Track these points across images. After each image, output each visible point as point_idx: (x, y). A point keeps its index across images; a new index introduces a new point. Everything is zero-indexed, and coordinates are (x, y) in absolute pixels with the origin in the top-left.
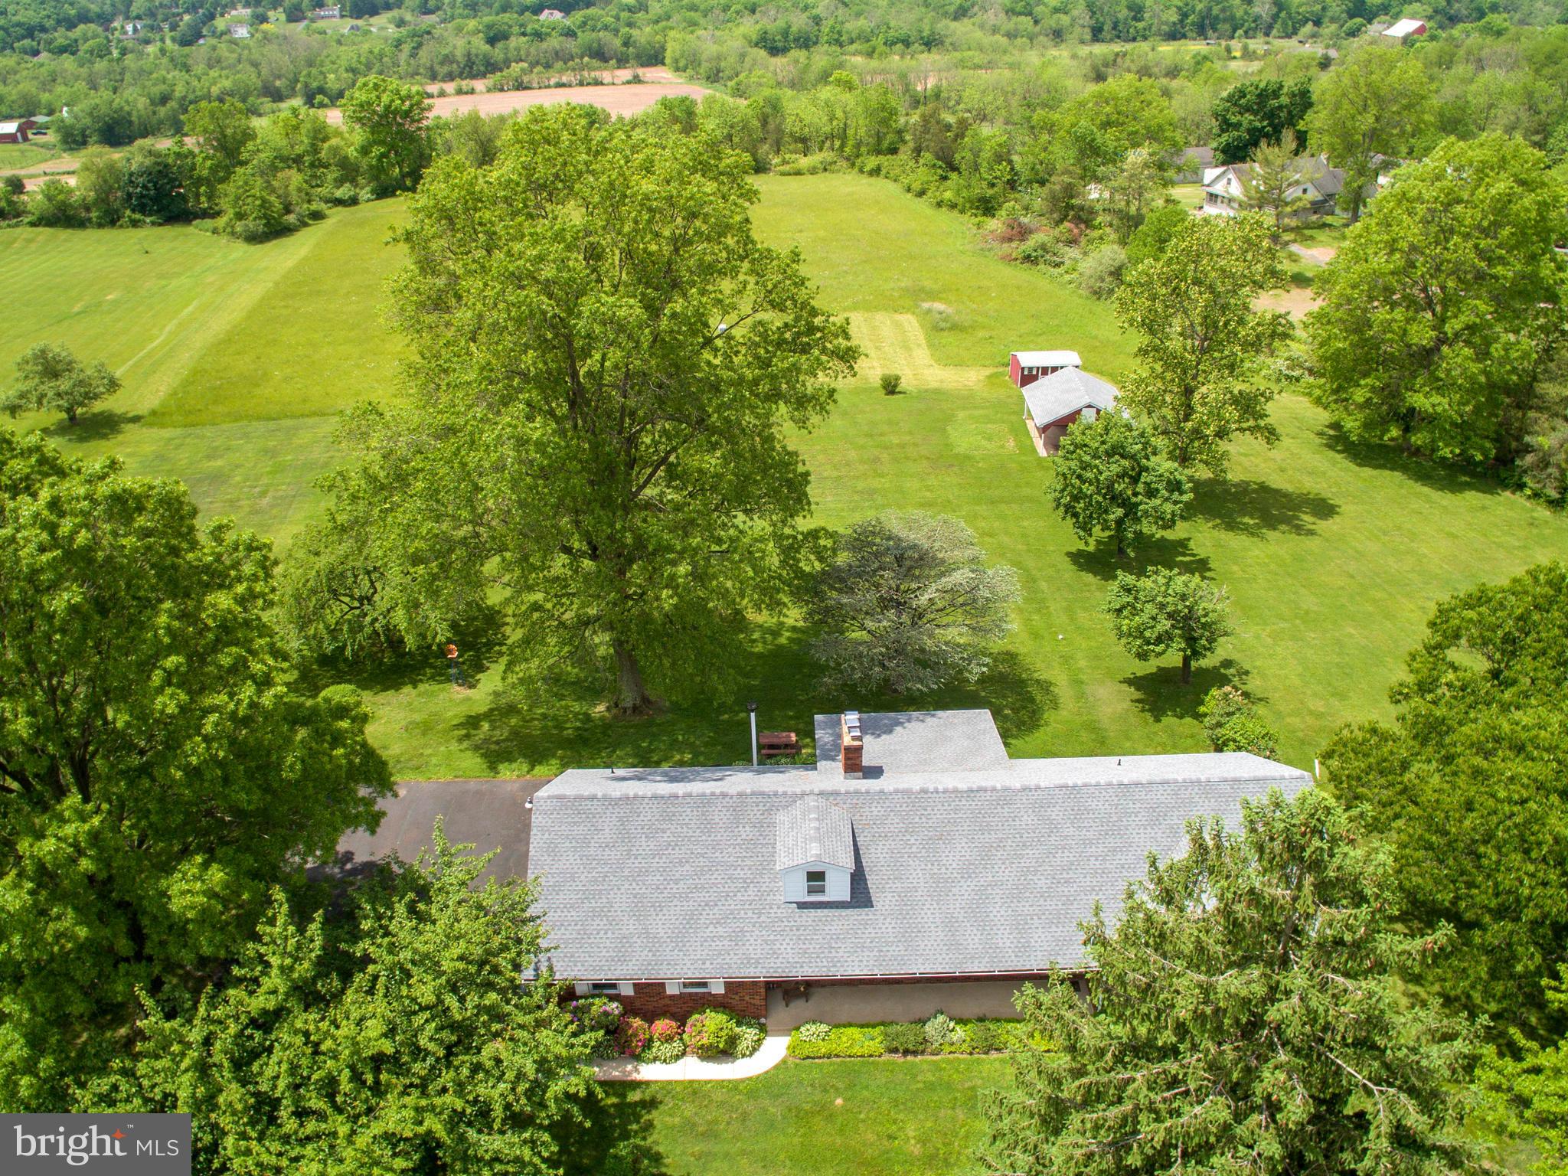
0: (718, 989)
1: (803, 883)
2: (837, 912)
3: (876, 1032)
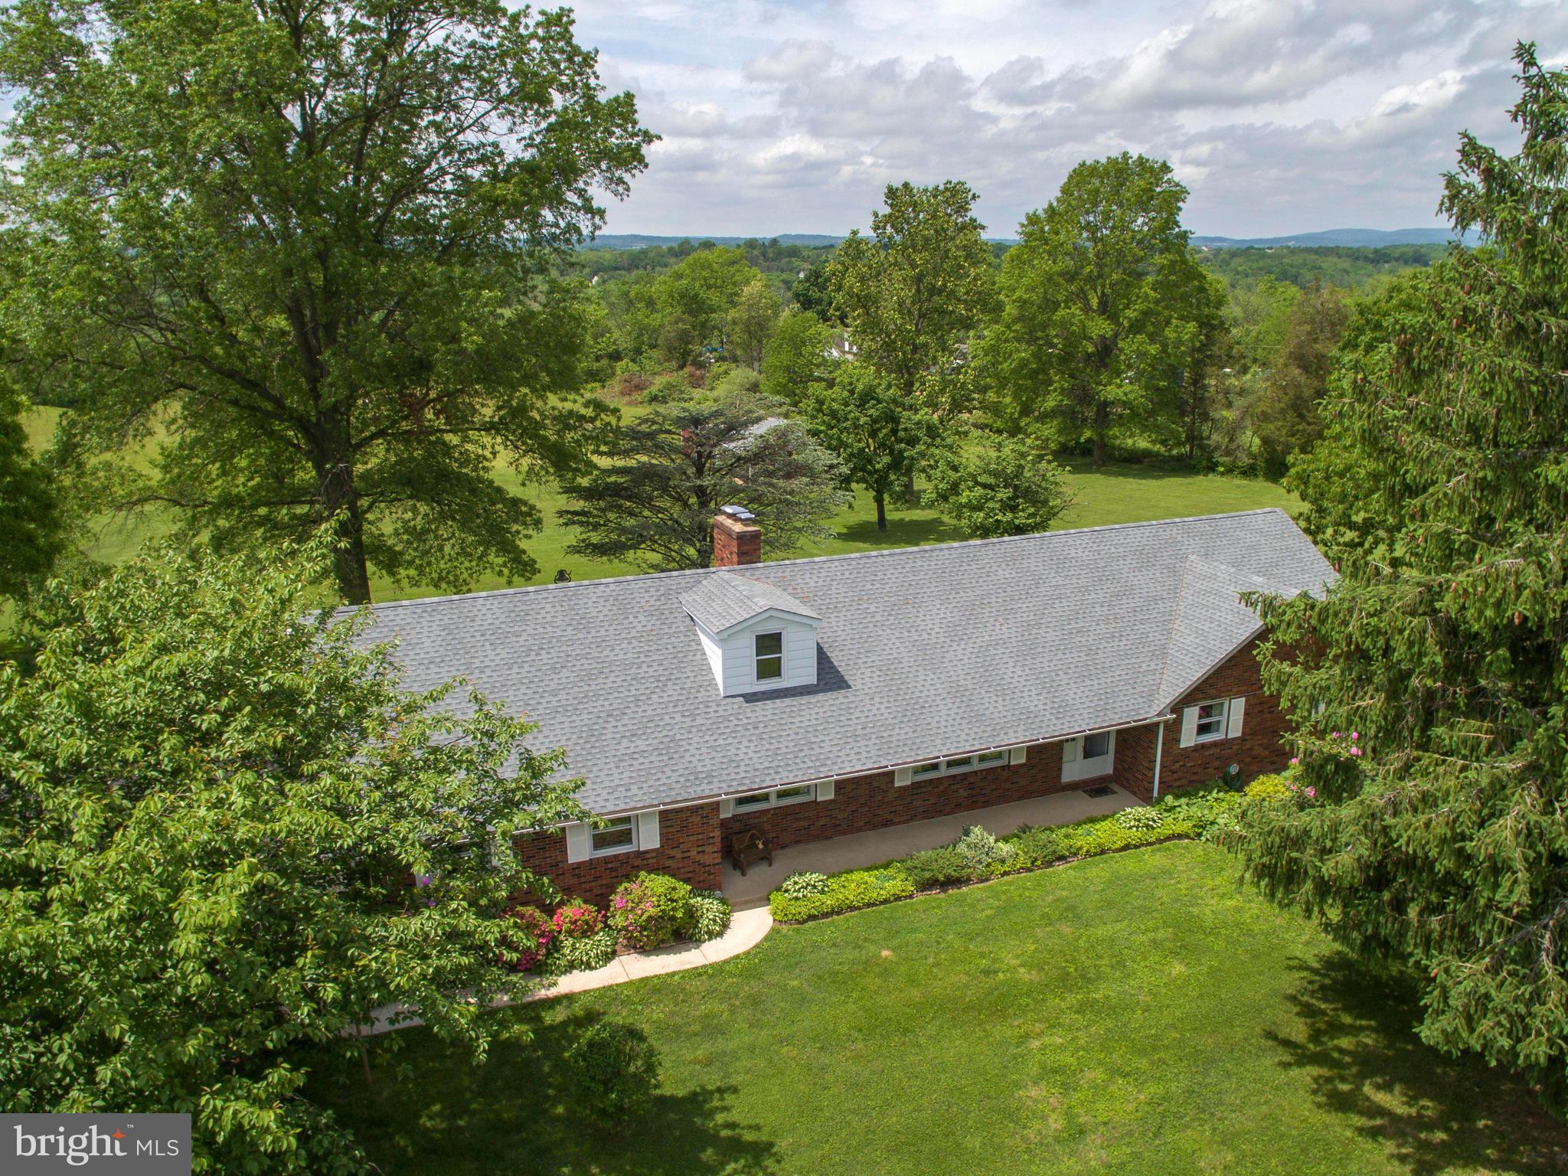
0: (648, 838)
1: (750, 659)
2: (804, 700)
3: (891, 871)
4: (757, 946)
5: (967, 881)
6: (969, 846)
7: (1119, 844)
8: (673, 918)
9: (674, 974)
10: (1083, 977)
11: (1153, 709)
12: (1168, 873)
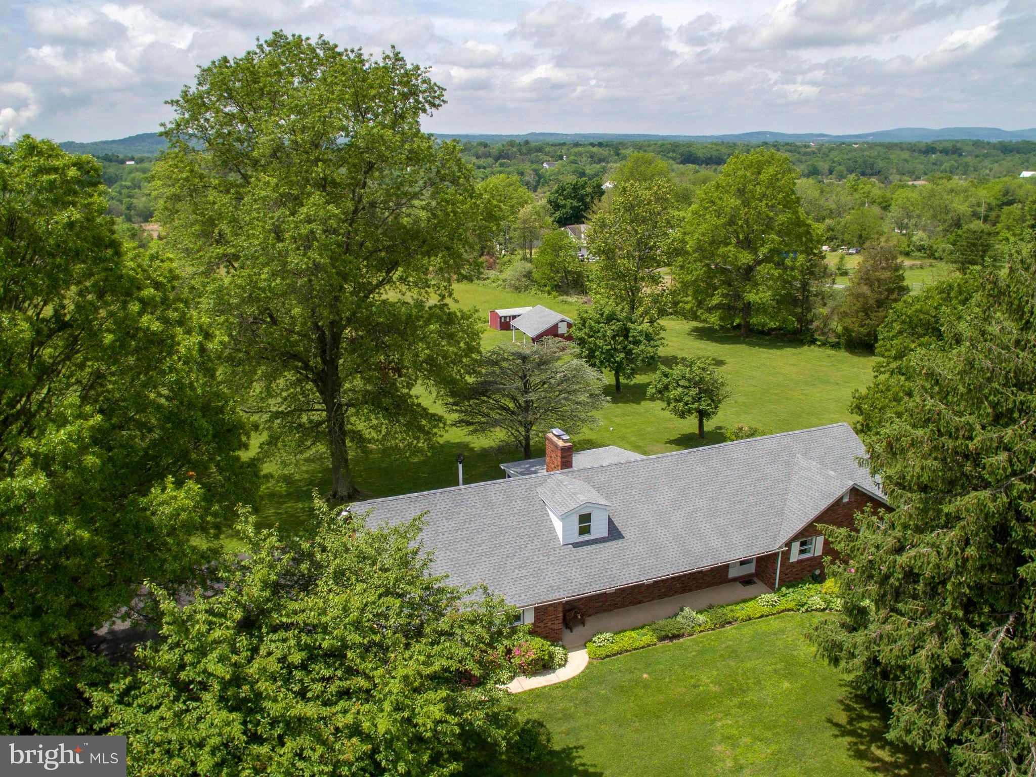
0: (529, 618)
1: (575, 525)
2: (601, 545)
3: (645, 630)
4: (583, 672)
5: (683, 636)
6: (683, 617)
7: (758, 615)
8: (543, 659)
9: (545, 687)
10: (741, 689)
11: (776, 545)
12: (782, 631)
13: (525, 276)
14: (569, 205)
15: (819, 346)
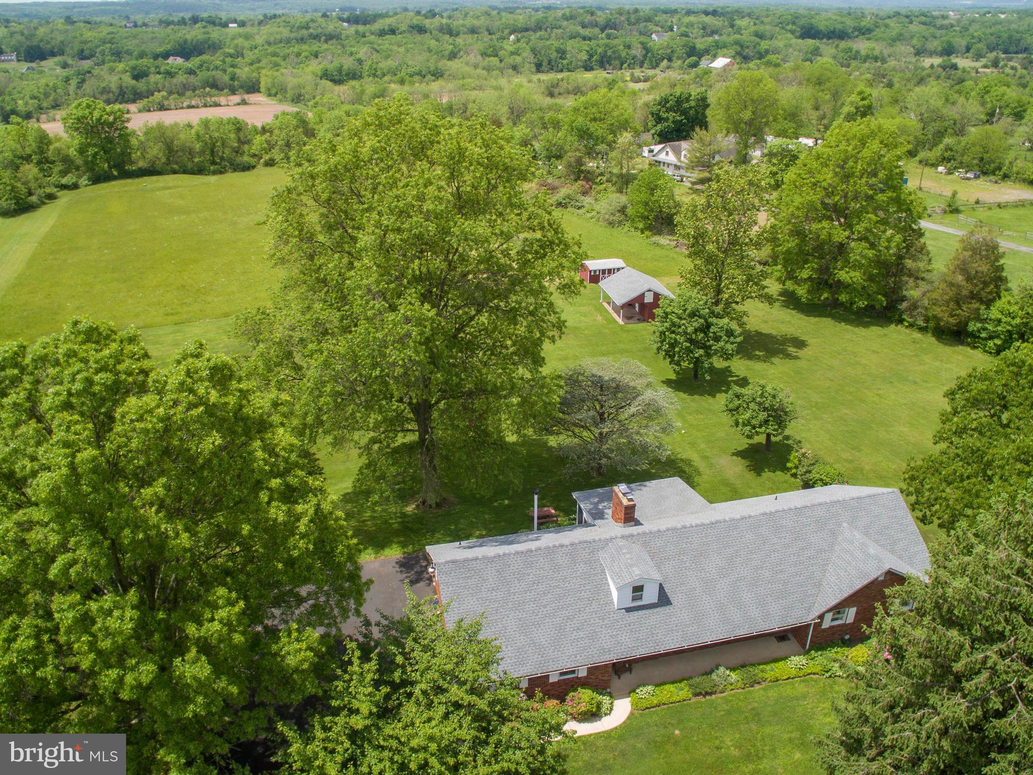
0: (583, 673)
1: (629, 595)
3: (682, 685)
4: (624, 722)
5: (715, 693)
6: (717, 675)
7: (785, 677)
8: (592, 709)
10: (757, 755)
12: (804, 697)
13: (619, 211)
14: (671, 119)
15: (907, 327)
